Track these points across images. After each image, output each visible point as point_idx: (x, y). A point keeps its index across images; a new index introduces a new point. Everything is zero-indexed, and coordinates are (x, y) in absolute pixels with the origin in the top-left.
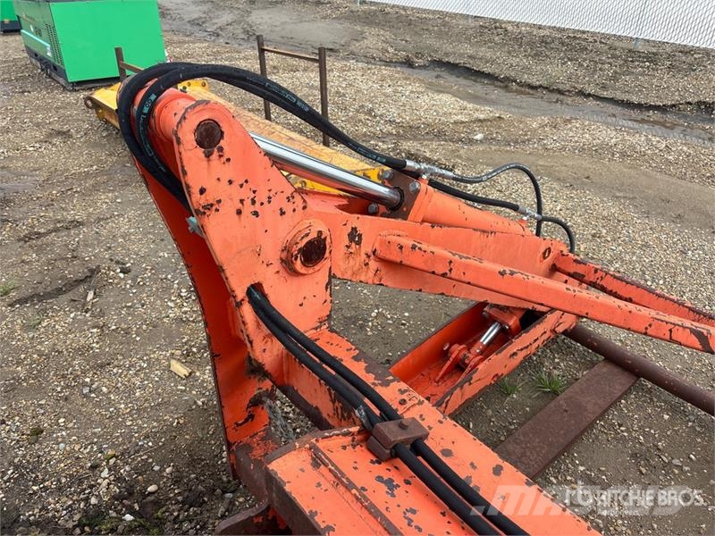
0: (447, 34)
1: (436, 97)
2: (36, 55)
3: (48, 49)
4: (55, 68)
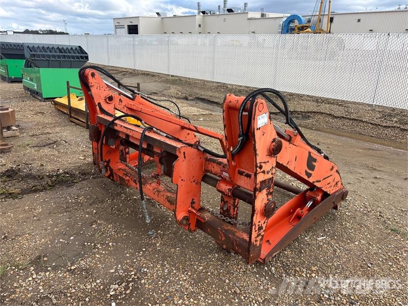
0: (203, 88)
1: (190, 108)
2: (28, 89)
3: (36, 85)
4: (37, 93)
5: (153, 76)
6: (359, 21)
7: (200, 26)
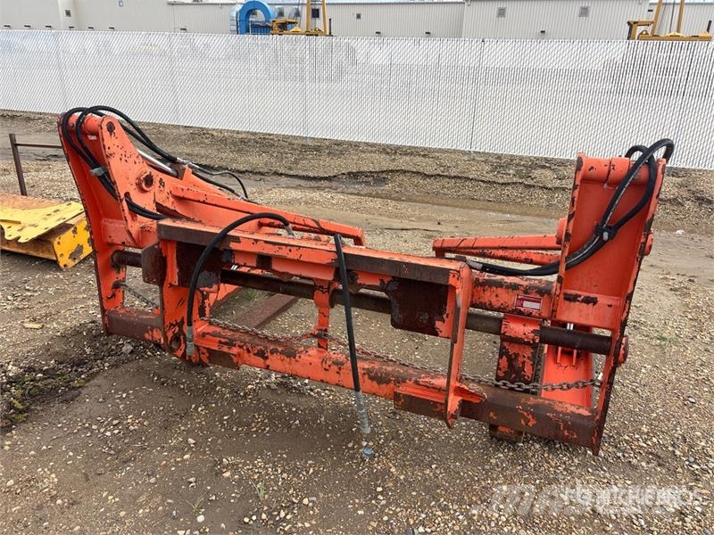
5: (28, 119)
6: (359, 16)
7: (68, 13)
